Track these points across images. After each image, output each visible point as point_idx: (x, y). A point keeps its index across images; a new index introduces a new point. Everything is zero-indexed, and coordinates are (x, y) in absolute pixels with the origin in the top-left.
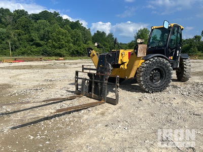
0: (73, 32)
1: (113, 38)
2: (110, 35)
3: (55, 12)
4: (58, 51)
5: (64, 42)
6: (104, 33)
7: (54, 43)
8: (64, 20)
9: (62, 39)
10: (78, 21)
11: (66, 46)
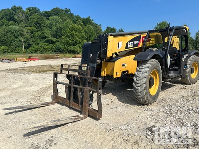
3: (66, 9)
4: (72, 48)
5: (77, 38)
9: (76, 35)
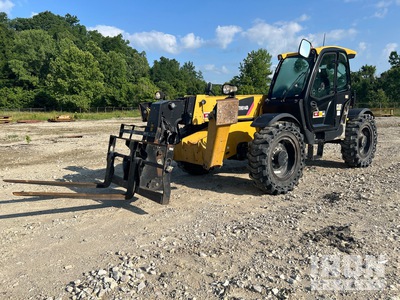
0: (106, 56)
1: (194, 73)
2: (189, 67)
6: (174, 63)
7: (59, 80)
8: (90, 32)
10: (120, 36)
11: (88, 88)
